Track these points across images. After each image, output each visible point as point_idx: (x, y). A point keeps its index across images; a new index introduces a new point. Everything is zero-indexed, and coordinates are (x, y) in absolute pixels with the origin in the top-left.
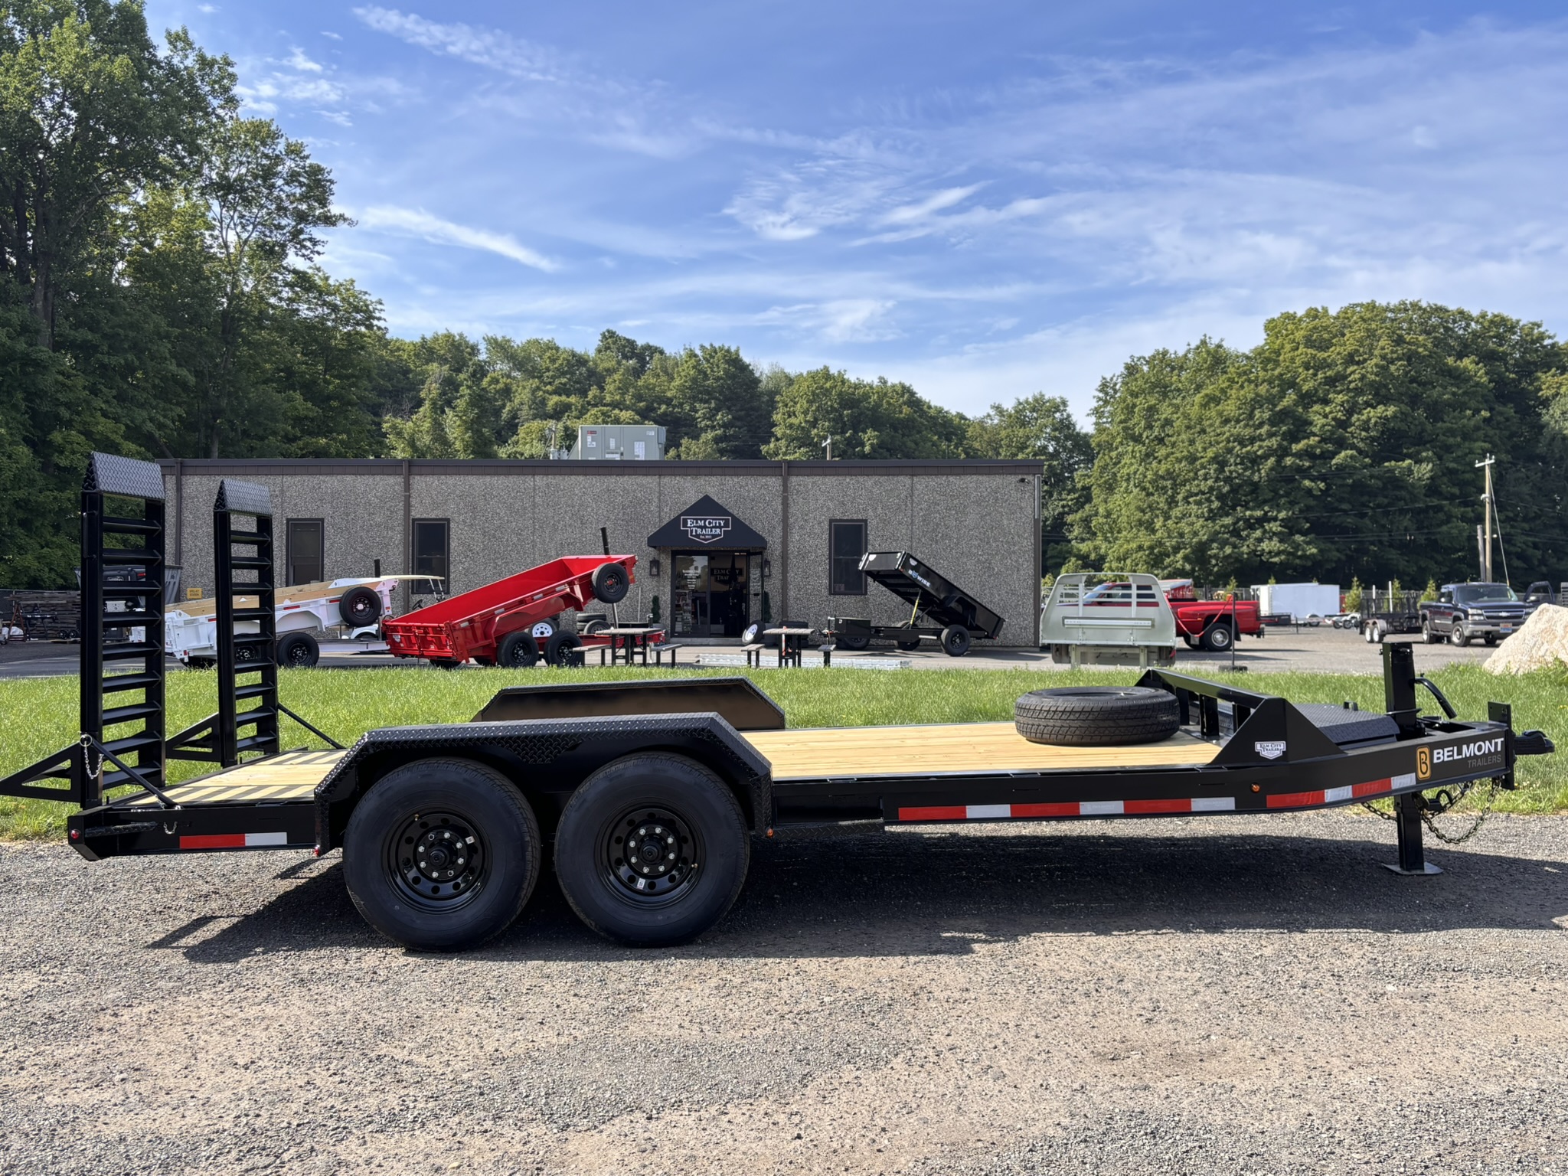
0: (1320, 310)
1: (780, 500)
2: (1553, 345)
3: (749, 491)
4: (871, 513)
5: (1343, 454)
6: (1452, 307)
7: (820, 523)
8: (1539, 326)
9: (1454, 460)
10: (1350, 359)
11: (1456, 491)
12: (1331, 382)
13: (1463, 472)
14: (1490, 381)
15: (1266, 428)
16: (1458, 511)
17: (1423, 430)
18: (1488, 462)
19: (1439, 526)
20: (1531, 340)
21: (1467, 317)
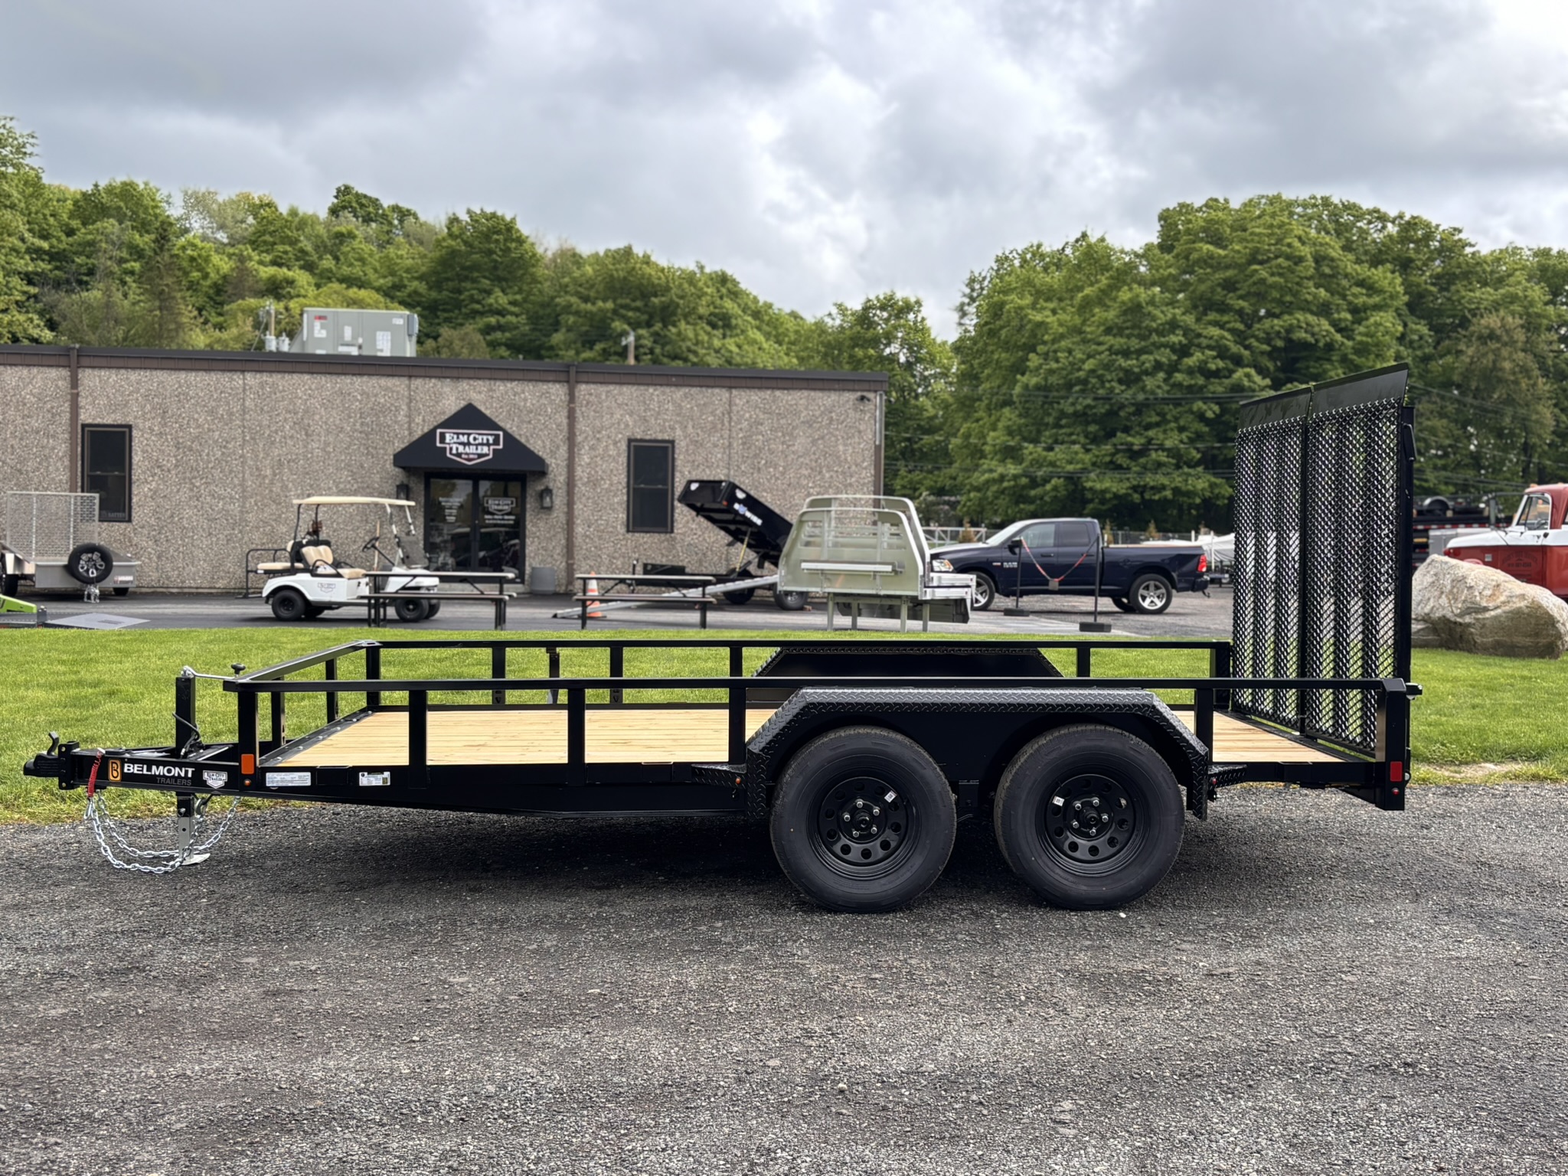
0: (1222, 201)
1: (565, 413)
3: (525, 400)
4: (679, 432)
5: (1239, 374)
6: (1366, 204)
7: (615, 443)
10: (1253, 259)
12: (1229, 286)
15: (1155, 337)
20: (1451, 247)
21: (1383, 218)
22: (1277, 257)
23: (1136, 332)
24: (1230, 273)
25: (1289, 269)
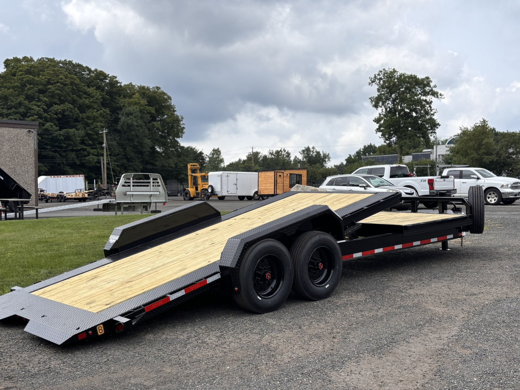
0: (29, 58)
2: (121, 86)
5: (48, 124)
6: (84, 65)
8: (116, 78)
9: (92, 130)
10: (49, 83)
11: (90, 142)
12: (41, 92)
13: (94, 135)
14: (102, 98)
15: (13, 110)
16: (92, 151)
17: (79, 116)
18: (104, 131)
19: (85, 156)
20: (113, 83)
21: (89, 70)
22: (57, 82)
23: (6, 107)
24: (40, 87)
25: (62, 88)
